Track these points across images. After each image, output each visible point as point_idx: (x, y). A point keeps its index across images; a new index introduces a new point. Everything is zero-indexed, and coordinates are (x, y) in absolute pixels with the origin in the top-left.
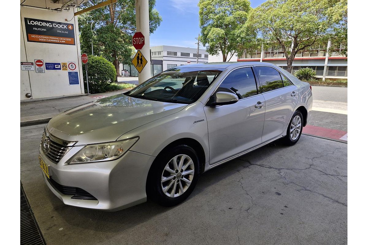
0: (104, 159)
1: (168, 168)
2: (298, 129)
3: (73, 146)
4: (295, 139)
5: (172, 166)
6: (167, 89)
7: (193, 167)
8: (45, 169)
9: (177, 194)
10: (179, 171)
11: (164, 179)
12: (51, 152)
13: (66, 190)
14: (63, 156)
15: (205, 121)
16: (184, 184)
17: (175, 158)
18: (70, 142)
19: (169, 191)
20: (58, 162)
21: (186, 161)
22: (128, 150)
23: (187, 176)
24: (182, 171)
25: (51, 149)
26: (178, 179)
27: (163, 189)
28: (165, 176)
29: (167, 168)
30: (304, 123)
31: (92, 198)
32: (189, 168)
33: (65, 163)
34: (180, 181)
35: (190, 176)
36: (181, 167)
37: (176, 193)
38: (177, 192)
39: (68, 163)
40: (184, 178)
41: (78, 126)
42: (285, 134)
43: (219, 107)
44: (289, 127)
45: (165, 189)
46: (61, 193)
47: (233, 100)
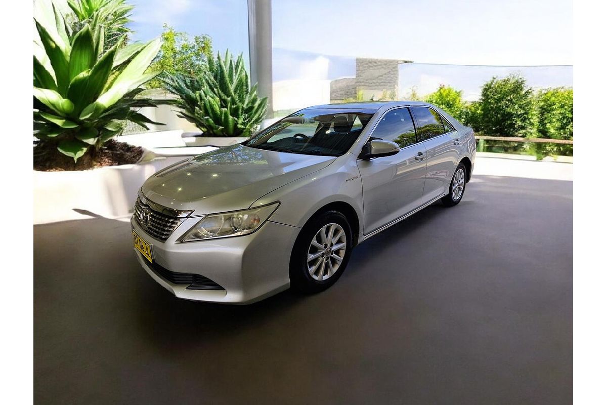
0: (231, 234)
1: (316, 242)
2: (460, 186)
3: (187, 217)
4: (458, 198)
5: (319, 240)
6: (298, 137)
7: (344, 239)
8: (145, 250)
9: (326, 275)
10: (329, 246)
11: (311, 257)
12: (152, 225)
13: (177, 277)
14: (172, 232)
15: (359, 178)
16: (334, 261)
17: (324, 229)
18: (181, 211)
19: (317, 272)
20: (165, 239)
21: (336, 232)
22: (267, 220)
23: (337, 252)
24: (332, 245)
25: (153, 221)
26: (326, 257)
27: (310, 270)
28: (312, 252)
29: (314, 242)
30: (468, 177)
31: (217, 287)
32: (339, 241)
33: (176, 241)
34: (329, 260)
35: (341, 251)
36: (330, 239)
37: (324, 275)
38: (325, 273)
39: (181, 240)
40: (334, 255)
41: (180, 189)
42: (447, 193)
43: (375, 161)
44: (452, 184)
45: (312, 270)
46: (171, 283)
47: (393, 151)
